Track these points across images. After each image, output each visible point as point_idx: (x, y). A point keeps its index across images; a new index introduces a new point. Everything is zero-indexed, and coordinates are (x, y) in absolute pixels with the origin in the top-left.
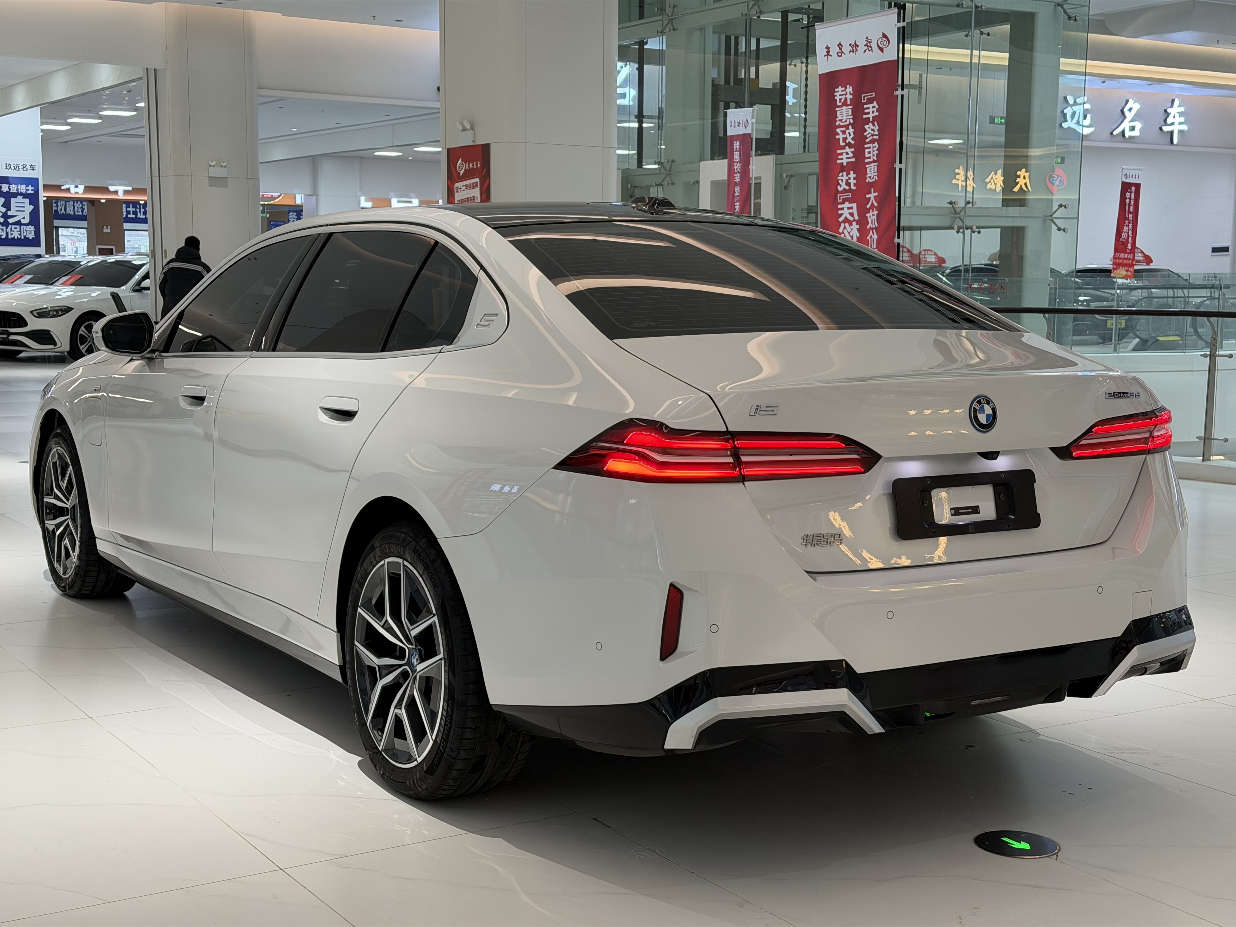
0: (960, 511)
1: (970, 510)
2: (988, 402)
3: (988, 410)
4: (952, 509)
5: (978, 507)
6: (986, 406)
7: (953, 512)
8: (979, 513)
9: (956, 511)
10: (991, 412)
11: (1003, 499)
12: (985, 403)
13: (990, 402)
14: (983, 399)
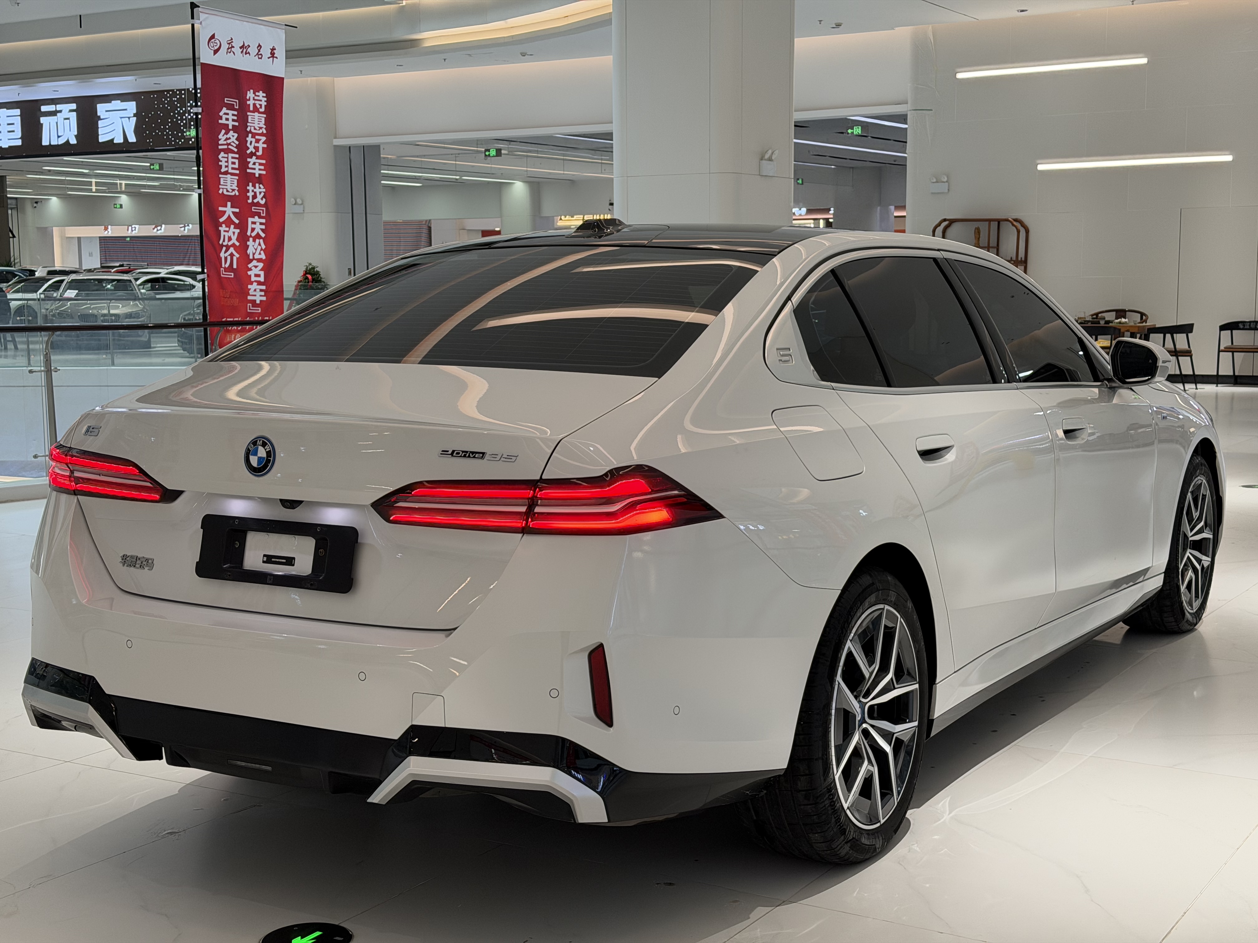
0: (273, 560)
1: (284, 561)
2: (264, 444)
3: (262, 452)
4: (265, 556)
5: (294, 558)
6: (261, 449)
7: (265, 559)
8: (293, 565)
9: (269, 559)
11: (321, 555)
12: (260, 445)
13: (267, 444)
14: (260, 440)
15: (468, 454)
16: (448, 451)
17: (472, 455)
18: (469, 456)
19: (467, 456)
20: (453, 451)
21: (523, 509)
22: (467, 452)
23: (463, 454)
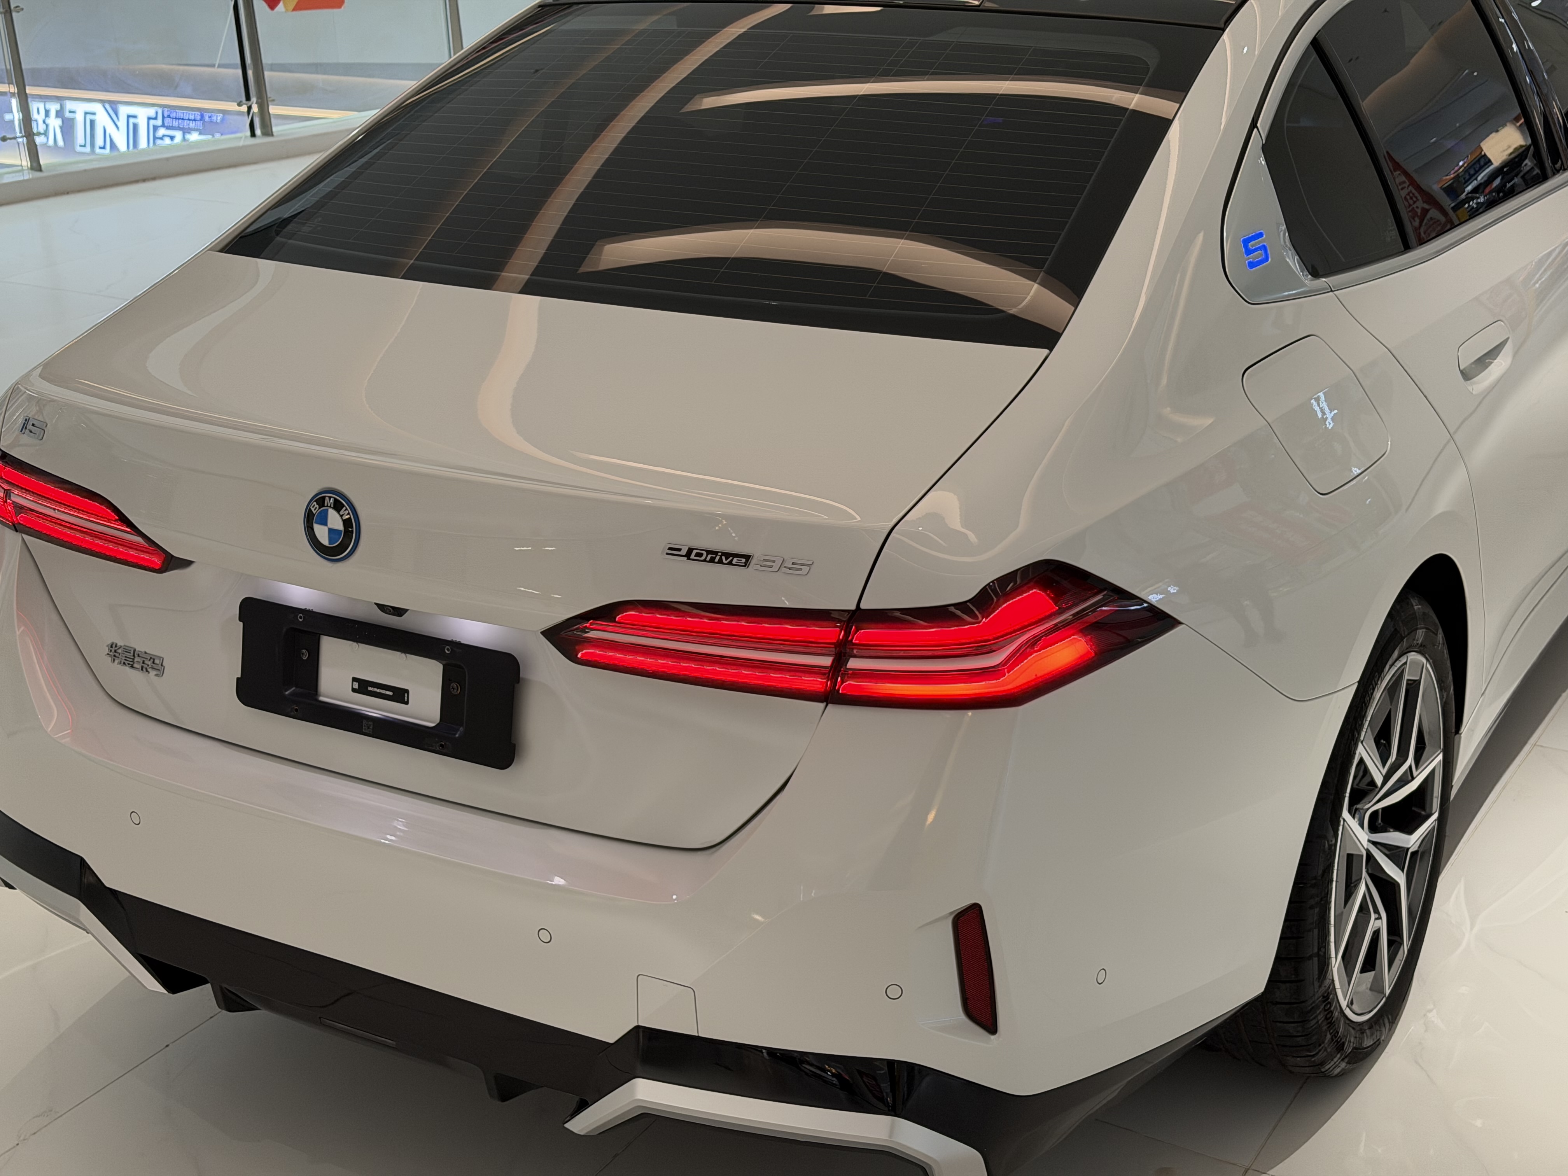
0: (370, 689)
1: (390, 693)
2: (338, 507)
3: (335, 521)
4: (355, 679)
6: (332, 513)
7: (356, 685)
8: (407, 703)
9: (363, 687)
10: (340, 526)
11: (455, 692)
12: (330, 507)
13: (344, 506)
14: (330, 498)
15: (718, 558)
16: (680, 550)
17: (726, 559)
18: (720, 562)
19: (716, 560)
20: (690, 551)
21: (827, 661)
22: (716, 553)
23: (710, 556)
